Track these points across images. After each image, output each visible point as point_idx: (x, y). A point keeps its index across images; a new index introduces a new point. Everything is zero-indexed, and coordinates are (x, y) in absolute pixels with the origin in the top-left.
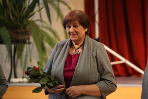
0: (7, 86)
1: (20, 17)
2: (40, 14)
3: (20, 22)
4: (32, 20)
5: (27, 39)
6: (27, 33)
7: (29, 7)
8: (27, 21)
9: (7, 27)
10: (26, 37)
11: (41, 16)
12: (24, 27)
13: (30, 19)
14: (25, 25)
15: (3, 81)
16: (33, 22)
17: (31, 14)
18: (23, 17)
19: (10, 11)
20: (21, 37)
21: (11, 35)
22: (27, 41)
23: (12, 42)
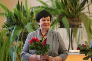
0: (68, 55)
1: (75, 10)
2: (89, 8)
3: (75, 14)
4: (83, 12)
5: (79, 25)
6: (79, 21)
7: (81, 4)
8: (80, 13)
9: (67, 17)
10: (79, 23)
11: (89, 10)
12: (78, 17)
13: (82, 12)
14: (79, 16)
15: (65, 51)
16: (84, 13)
17: (82, 8)
18: (77, 11)
19: (69, 7)
20: (76, 24)
21: (69, 22)
22: (80, 26)
23: (70, 27)
